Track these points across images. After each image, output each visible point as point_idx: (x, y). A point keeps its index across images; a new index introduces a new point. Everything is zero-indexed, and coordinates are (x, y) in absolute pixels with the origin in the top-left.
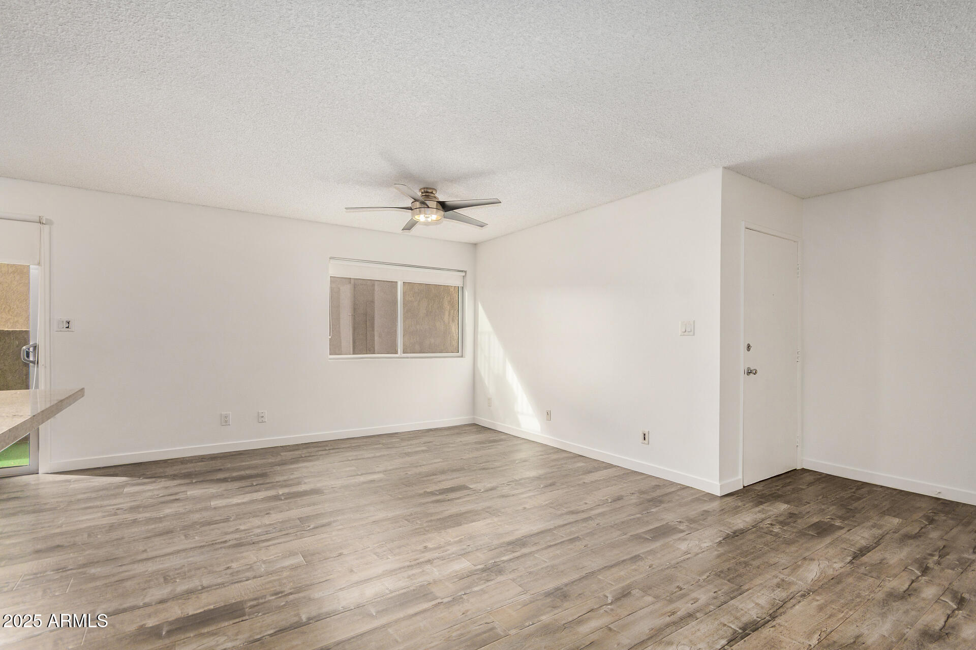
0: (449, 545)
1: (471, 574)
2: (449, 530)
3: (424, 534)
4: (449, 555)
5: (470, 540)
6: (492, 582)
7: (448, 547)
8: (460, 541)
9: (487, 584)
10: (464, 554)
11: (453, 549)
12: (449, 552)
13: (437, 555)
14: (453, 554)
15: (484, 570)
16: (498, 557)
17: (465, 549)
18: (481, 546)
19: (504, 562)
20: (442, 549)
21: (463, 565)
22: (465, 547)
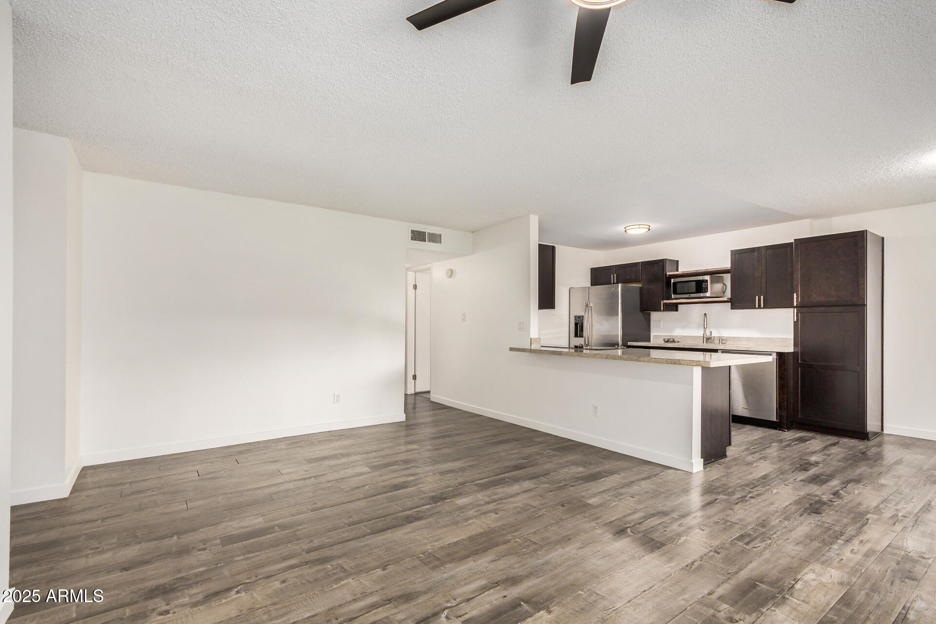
0: (476, 516)
1: (455, 496)
2: (481, 530)
3: (504, 525)
4: (473, 508)
5: (458, 521)
6: (439, 492)
7: (476, 514)
8: (467, 520)
9: (443, 491)
10: (461, 509)
11: (471, 513)
12: (475, 510)
13: (484, 508)
14: (470, 509)
15: (446, 498)
16: (433, 507)
17: (461, 513)
18: (447, 516)
19: (429, 504)
20: (481, 512)
21: (462, 501)
22: (461, 515)
